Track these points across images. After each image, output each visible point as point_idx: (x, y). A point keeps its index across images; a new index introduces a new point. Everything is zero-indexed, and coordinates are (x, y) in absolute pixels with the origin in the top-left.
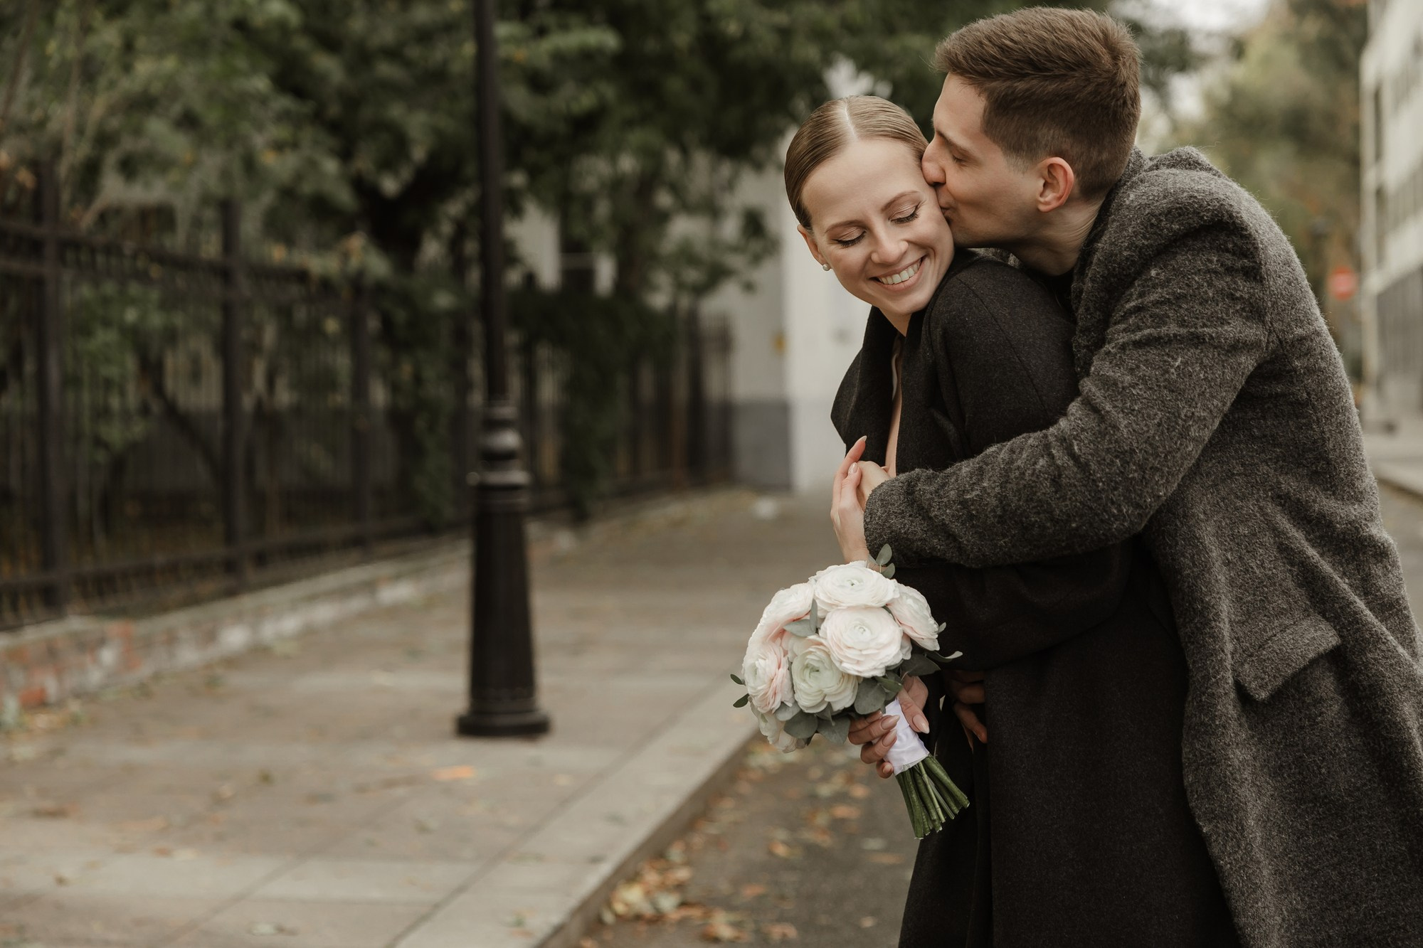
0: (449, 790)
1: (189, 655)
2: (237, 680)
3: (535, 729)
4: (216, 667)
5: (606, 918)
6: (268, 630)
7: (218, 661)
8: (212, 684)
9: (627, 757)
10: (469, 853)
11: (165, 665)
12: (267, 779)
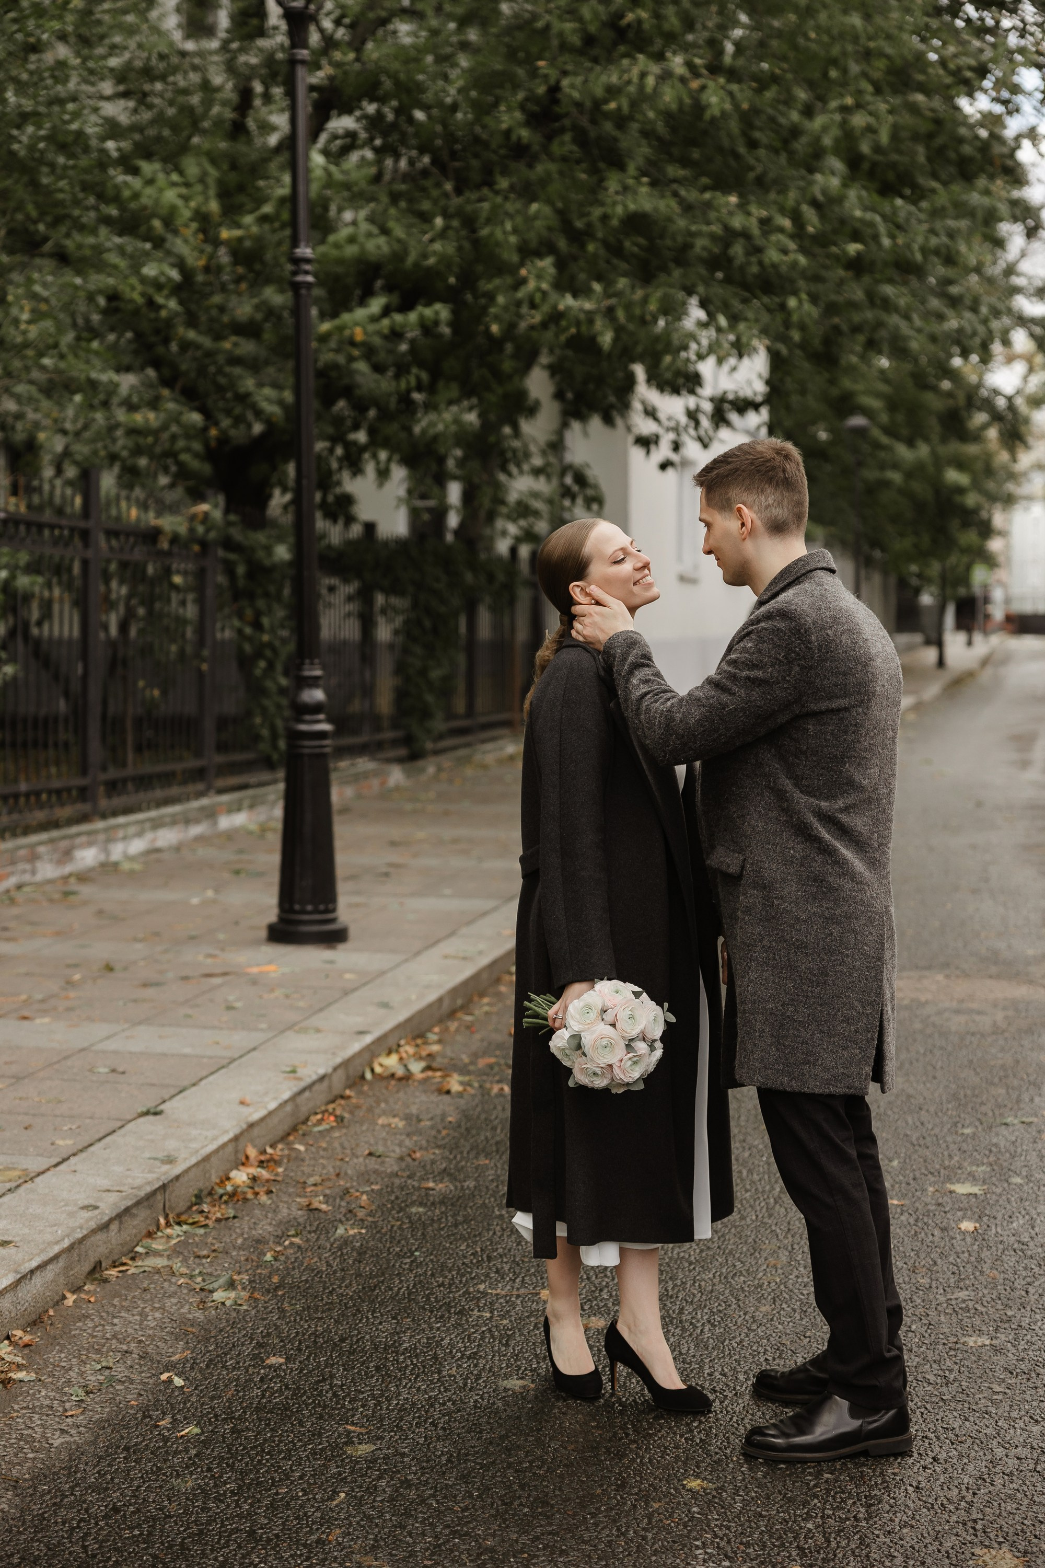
0: (255, 980)
1: (47, 870)
2: (86, 890)
3: (335, 937)
4: (72, 880)
5: (368, 1076)
6: (117, 851)
7: (70, 875)
8: (67, 894)
9: (406, 960)
10: (263, 1026)
11: (27, 878)
12: (109, 968)
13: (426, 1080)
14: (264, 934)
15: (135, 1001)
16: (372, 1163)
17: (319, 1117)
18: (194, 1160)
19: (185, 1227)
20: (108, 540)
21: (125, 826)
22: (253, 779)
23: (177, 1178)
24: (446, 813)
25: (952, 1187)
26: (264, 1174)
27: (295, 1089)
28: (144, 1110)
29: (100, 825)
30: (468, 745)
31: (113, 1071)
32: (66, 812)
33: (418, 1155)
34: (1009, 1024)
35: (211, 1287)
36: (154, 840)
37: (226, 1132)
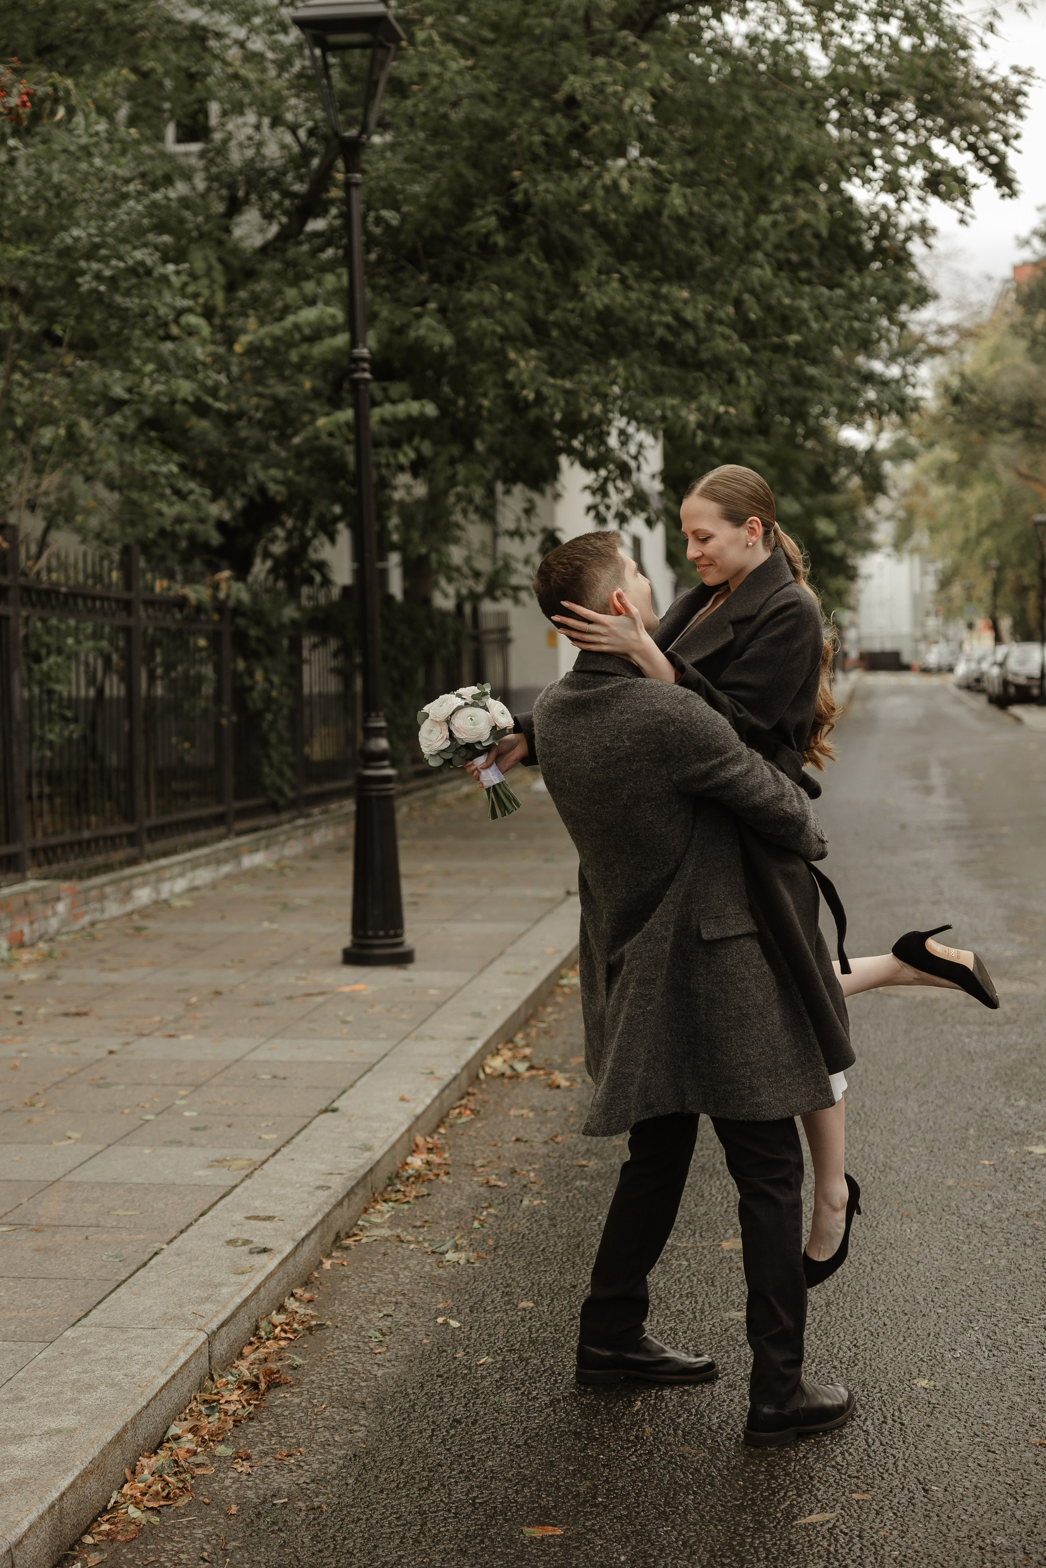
0: (352, 998)
1: (113, 909)
2: (153, 926)
3: (404, 959)
4: (135, 917)
5: (482, 1076)
6: (166, 890)
7: (132, 913)
8: (139, 929)
9: (475, 977)
10: (382, 1035)
11: (97, 916)
12: (218, 993)
13: (532, 1078)
14: (339, 956)
15: (257, 1018)
16: (522, 1147)
17: (457, 1111)
18: (386, 1148)
19: (391, 1204)
20: (146, 610)
21: (169, 867)
22: (262, 822)
23: (378, 1162)
24: (436, 848)
25: (1031, 1149)
26: (433, 1157)
27: (441, 1087)
28: (323, 1108)
29: (147, 867)
30: (429, 786)
31: (275, 1077)
32: (119, 855)
33: (559, 1139)
34: (1018, 1015)
35: (441, 1250)
36: (193, 879)
37: (401, 1124)
